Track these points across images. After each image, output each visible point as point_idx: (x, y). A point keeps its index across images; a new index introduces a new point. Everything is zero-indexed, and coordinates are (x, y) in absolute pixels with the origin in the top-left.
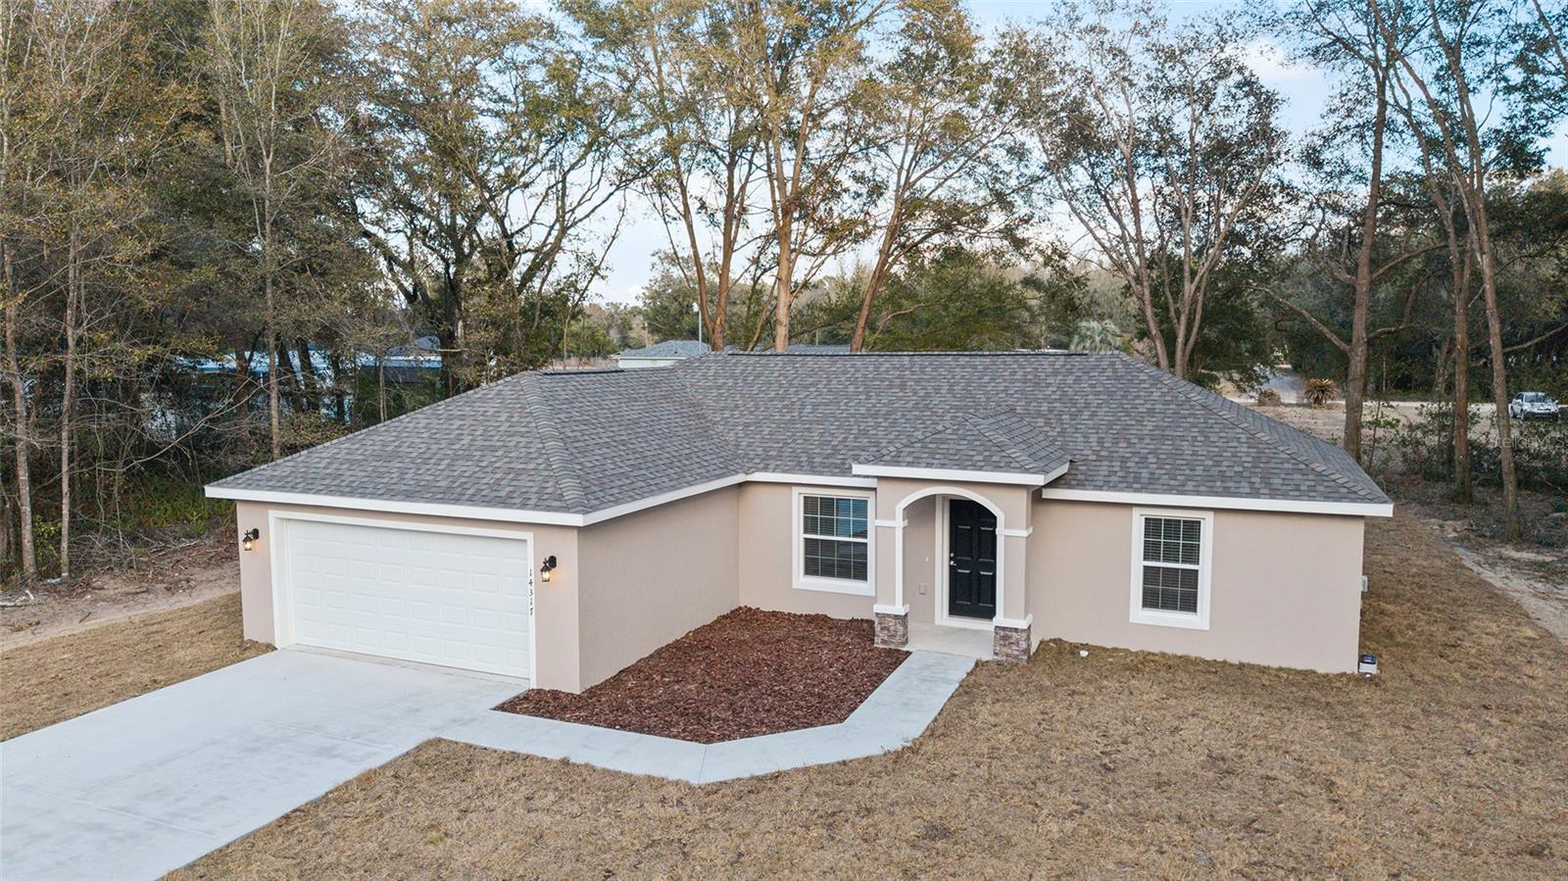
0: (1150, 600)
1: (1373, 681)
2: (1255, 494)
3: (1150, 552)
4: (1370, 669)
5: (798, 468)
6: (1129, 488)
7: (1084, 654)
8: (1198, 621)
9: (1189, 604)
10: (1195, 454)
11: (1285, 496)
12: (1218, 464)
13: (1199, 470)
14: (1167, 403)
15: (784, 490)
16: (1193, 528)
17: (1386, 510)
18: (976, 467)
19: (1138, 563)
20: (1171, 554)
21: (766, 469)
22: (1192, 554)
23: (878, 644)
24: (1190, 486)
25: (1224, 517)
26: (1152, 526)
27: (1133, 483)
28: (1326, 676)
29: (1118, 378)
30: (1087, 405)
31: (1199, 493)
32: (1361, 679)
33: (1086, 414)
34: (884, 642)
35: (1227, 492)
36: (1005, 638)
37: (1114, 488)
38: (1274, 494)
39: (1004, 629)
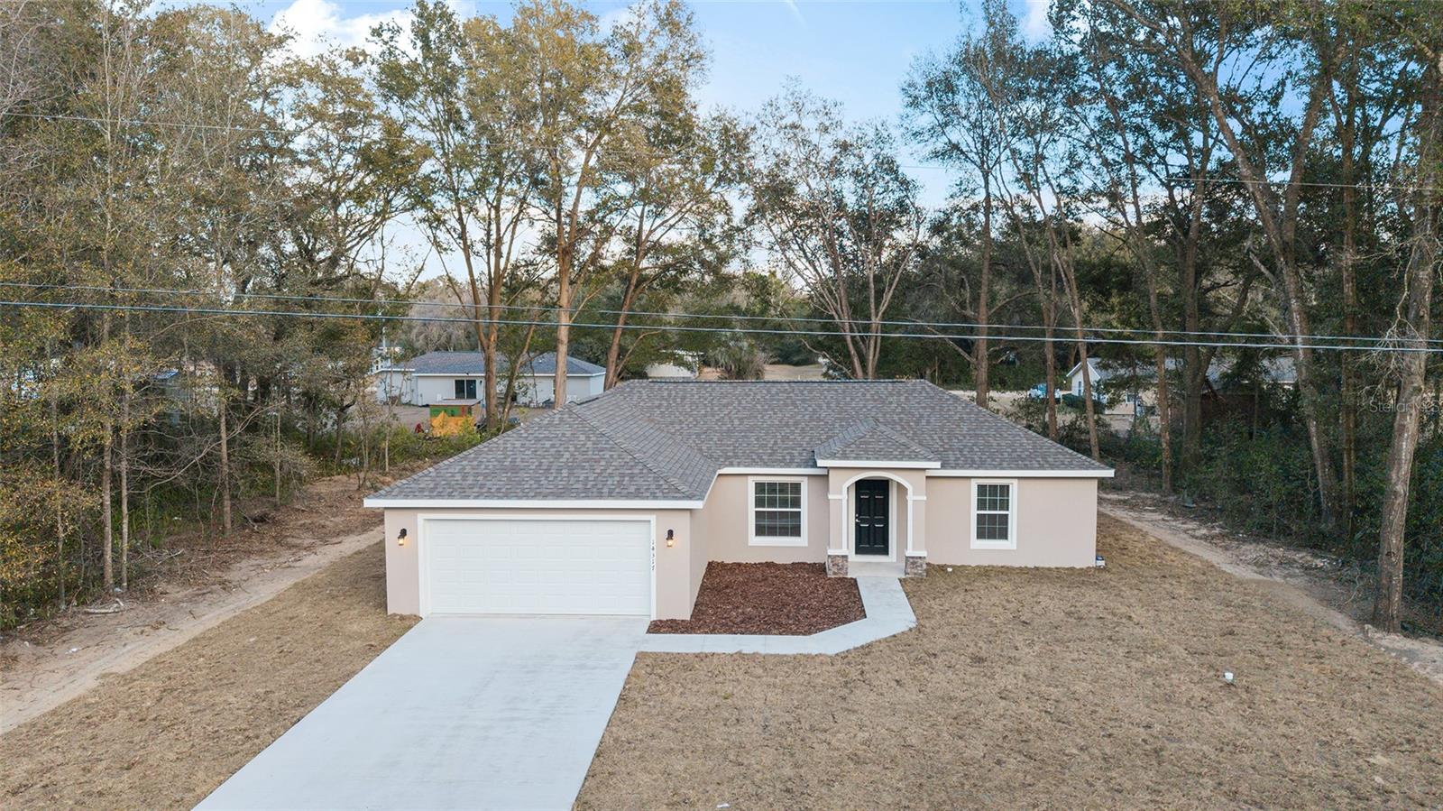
0: (981, 535)
1: (1105, 569)
2: (1041, 467)
3: (981, 505)
4: (1102, 563)
5: (753, 463)
6: (971, 467)
7: (950, 570)
8: (1009, 544)
9: (1003, 535)
10: (999, 445)
11: (1058, 468)
12: (1014, 451)
13: (1006, 455)
14: (968, 414)
15: (744, 478)
16: (1005, 490)
17: (1110, 473)
18: (896, 458)
19: (974, 512)
20: (993, 506)
21: (731, 465)
22: (1005, 505)
23: (830, 575)
24: (1005, 464)
25: (1023, 481)
26: (982, 489)
27: (972, 464)
28: (1082, 569)
29: (932, 398)
30: (922, 416)
31: (1011, 468)
32: (1098, 569)
33: (924, 422)
34: (835, 573)
35: (1026, 467)
36: (913, 563)
37: (962, 467)
38: (1052, 467)
39: (913, 558)
